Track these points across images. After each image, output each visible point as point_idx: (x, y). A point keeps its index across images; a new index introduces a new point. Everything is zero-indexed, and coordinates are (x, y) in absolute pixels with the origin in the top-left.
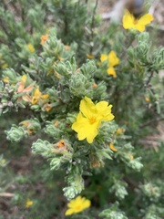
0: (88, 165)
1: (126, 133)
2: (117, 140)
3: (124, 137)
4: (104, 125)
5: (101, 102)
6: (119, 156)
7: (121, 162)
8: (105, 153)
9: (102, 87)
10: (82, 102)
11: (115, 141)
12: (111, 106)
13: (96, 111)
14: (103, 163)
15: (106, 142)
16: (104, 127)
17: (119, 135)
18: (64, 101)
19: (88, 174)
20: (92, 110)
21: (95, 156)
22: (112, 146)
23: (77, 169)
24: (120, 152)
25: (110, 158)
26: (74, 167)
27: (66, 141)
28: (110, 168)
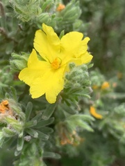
0: (53, 141)
1: (118, 90)
2: (103, 100)
3: (114, 96)
4: (74, 69)
5: (71, 34)
6: (106, 126)
7: (111, 136)
8: (80, 121)
9: (74, 9)
10: (38, 34)
11: (98, 102)
12: (87, 39)
13: (62, 50)
14: (78, 138)
15: (82, 103)
16: (74, 74)
17: (105, 92)
18: (9, 34)
19: (54, 156)
20: (54, 48)
21: (65, 126)
22: (93, 111)
23: (34, 148)
24: (107, 121)
25: (89, 128)
26: (28, 145)
27: (11, 102)
28: (94, 147)
